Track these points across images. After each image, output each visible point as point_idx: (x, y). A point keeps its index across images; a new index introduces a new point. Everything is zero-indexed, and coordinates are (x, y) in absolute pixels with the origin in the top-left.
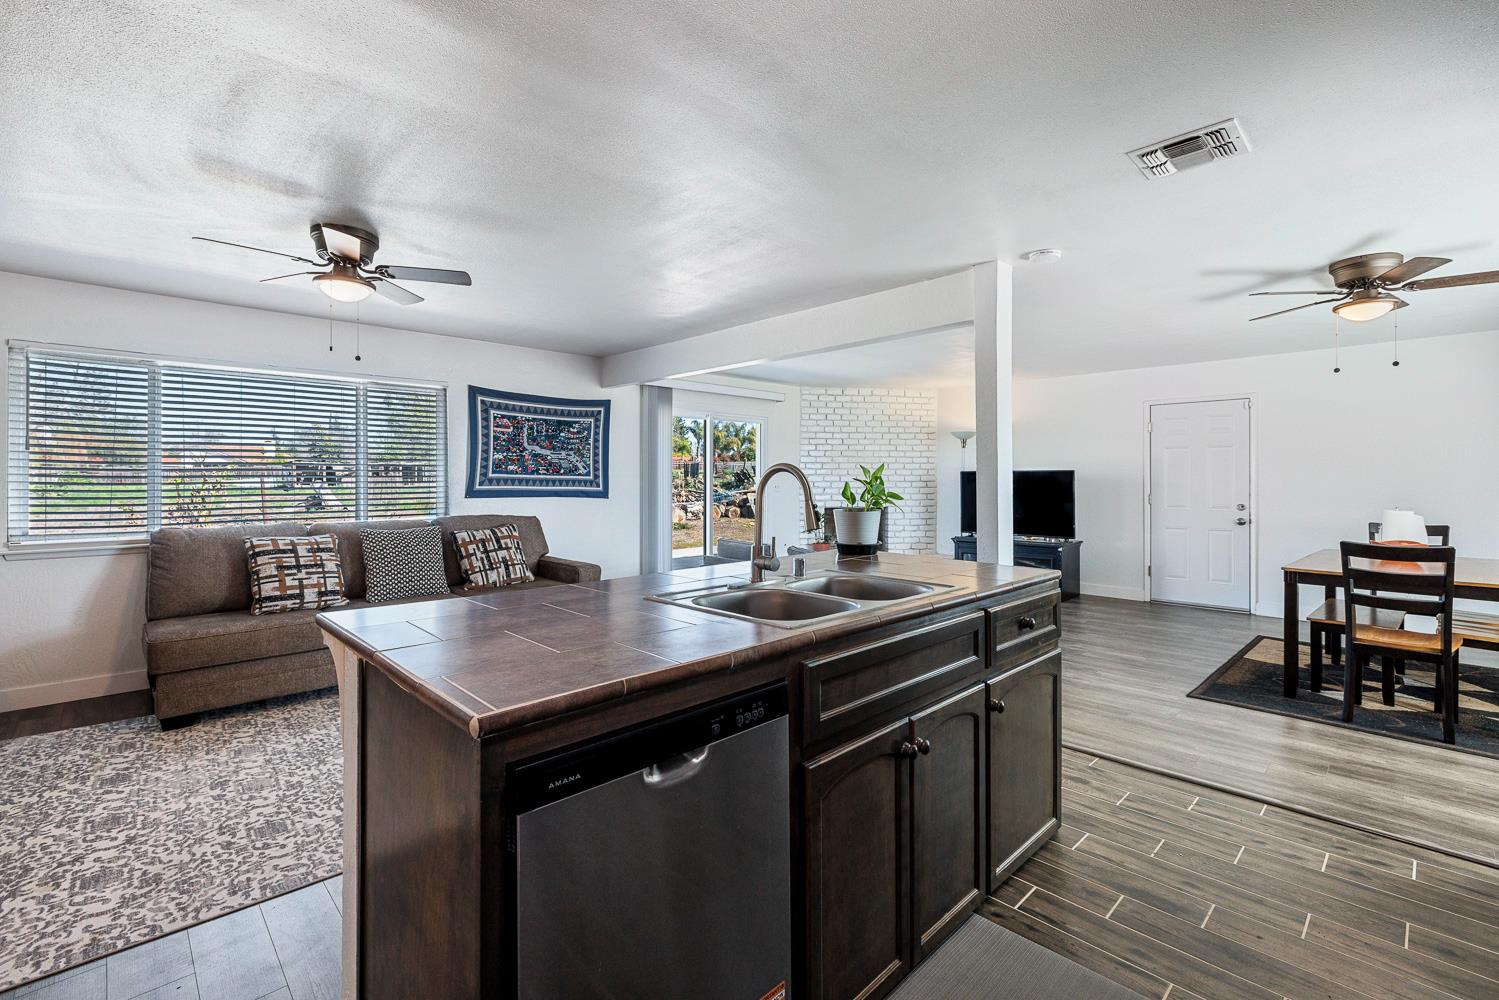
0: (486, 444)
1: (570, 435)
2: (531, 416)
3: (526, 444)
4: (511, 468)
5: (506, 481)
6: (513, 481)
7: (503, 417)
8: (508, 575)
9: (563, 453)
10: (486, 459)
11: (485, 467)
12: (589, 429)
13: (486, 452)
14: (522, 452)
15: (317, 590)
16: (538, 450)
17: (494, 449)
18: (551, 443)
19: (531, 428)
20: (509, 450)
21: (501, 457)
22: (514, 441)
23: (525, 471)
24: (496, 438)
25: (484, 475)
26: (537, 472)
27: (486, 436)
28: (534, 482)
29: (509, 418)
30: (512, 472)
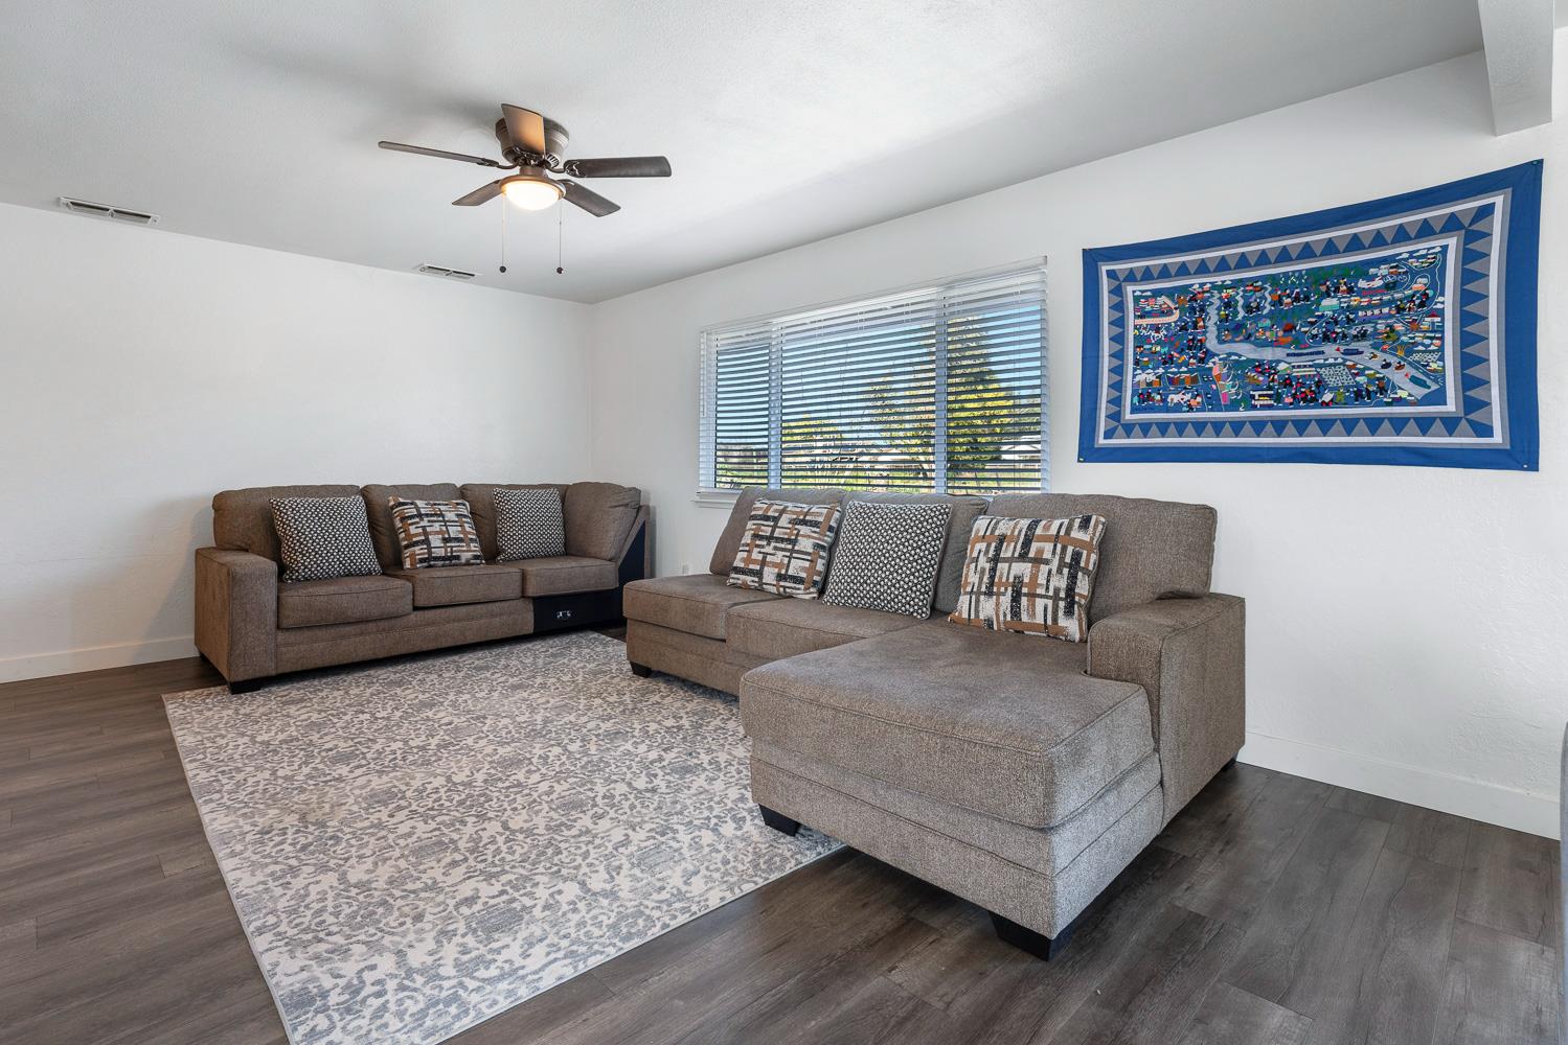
0: (1119, 355)
1: (1355, 301)
2: (1228, 278)
3: (1211, 343)
4: (1175, 398)
5: (1163, 428)
6: (1181, 428)
7: (1157, 293)
8: (1016, 612)
9: (1331, 351)
10: (1117, 386)
11: (1116, 402)
12: (1435, 270)
13: (1118, 370)
14: (1202, 360)
15: (776, 570)
16: (1246, 351)
17: (1137, 362)
18: (1289, 329)
19: (1229, 304)
20: (1168, 360)
21: (1152, 378)
22: (1188, 341)
23: (1213, 402)
24: (1140, 341)
25: (1115, 416)
26: (1248, 402)
27: (1119, 339)
28: (1237, 427)
29: (1169, 293)
30: (1177, 408)
